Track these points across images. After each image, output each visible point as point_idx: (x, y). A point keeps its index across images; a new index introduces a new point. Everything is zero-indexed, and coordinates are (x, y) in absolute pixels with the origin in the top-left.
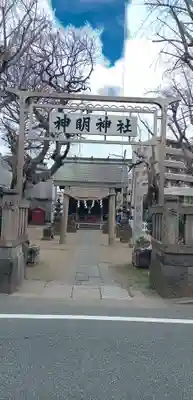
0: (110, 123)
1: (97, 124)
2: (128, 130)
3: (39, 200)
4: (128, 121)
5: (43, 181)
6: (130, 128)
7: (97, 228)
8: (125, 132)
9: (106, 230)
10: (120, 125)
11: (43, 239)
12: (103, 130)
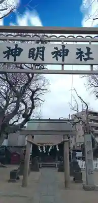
0: (68, 51)
1: (53, 53)
2: (89, 58)
3: (17, 147)
4: (88, 49)
5: (15, 132)
6: (91, 56)
7: (54, 166)
8: (86, 60)
9: (61, 169)
10: (80, 54)
11: (9, 181)
12: (60, 58)
